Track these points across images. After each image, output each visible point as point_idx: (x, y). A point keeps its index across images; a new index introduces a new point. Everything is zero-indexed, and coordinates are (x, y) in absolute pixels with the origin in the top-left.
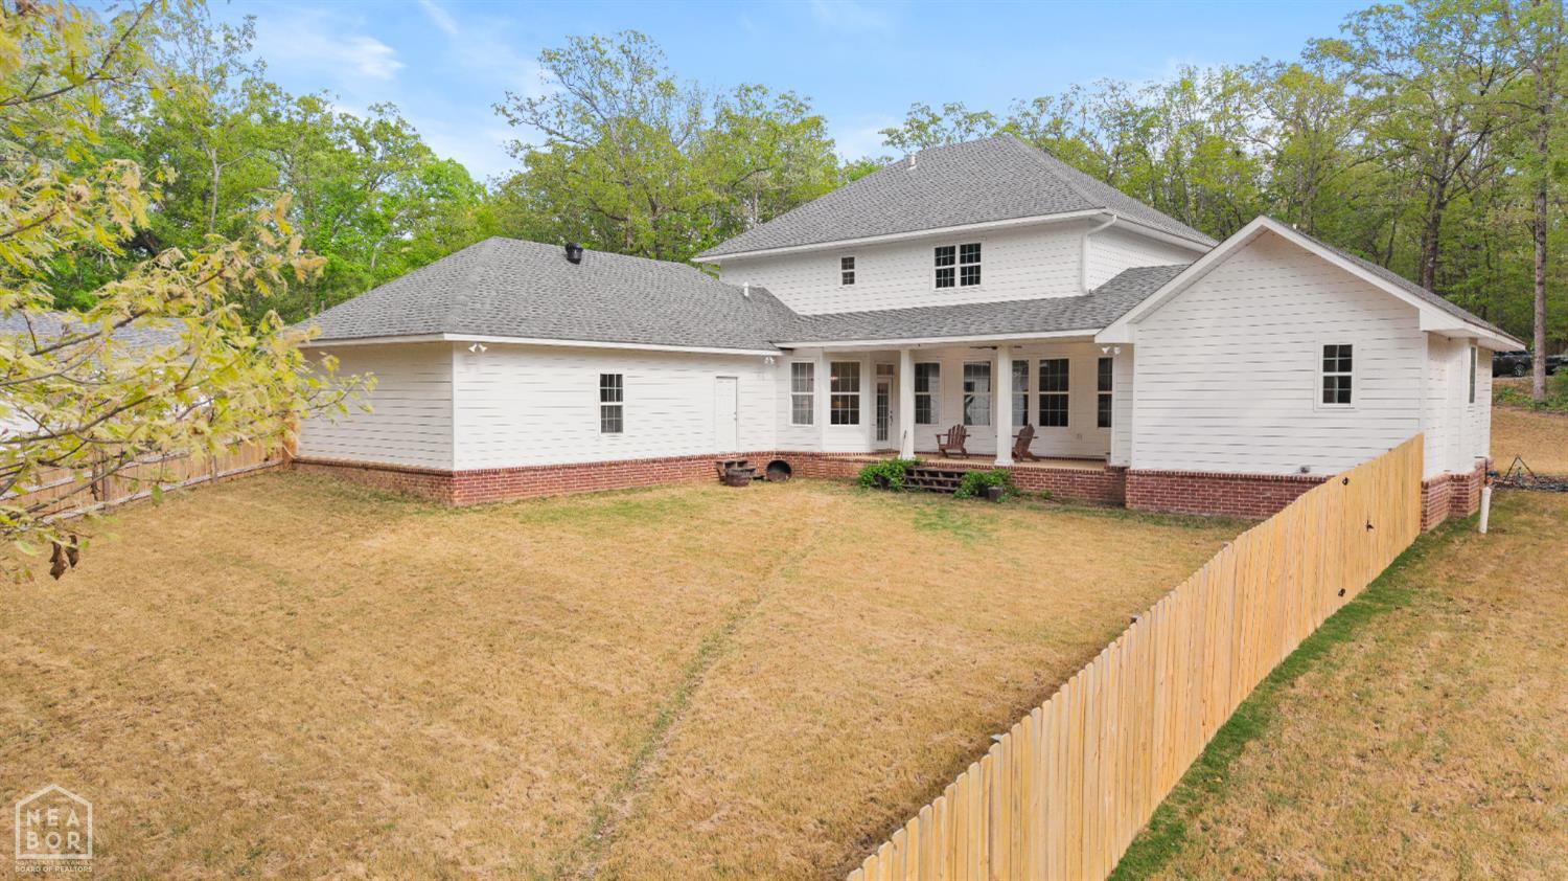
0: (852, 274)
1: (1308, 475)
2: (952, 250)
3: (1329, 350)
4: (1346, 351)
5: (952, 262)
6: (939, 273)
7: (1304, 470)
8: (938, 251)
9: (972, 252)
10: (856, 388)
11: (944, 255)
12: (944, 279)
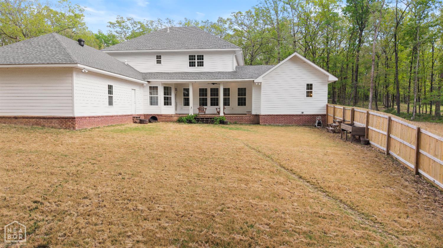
0: (160, 61)
1: (304, 114)
2: (195, 56)
3: (308, 85)
4: (311, 85)
5: (195, 60)
6: (190, 63)
7: (303, 113)
8: (190, 56)
9: (201, 57)
10: (171, 95)
11: (192, 57)
12: (192, 64)
